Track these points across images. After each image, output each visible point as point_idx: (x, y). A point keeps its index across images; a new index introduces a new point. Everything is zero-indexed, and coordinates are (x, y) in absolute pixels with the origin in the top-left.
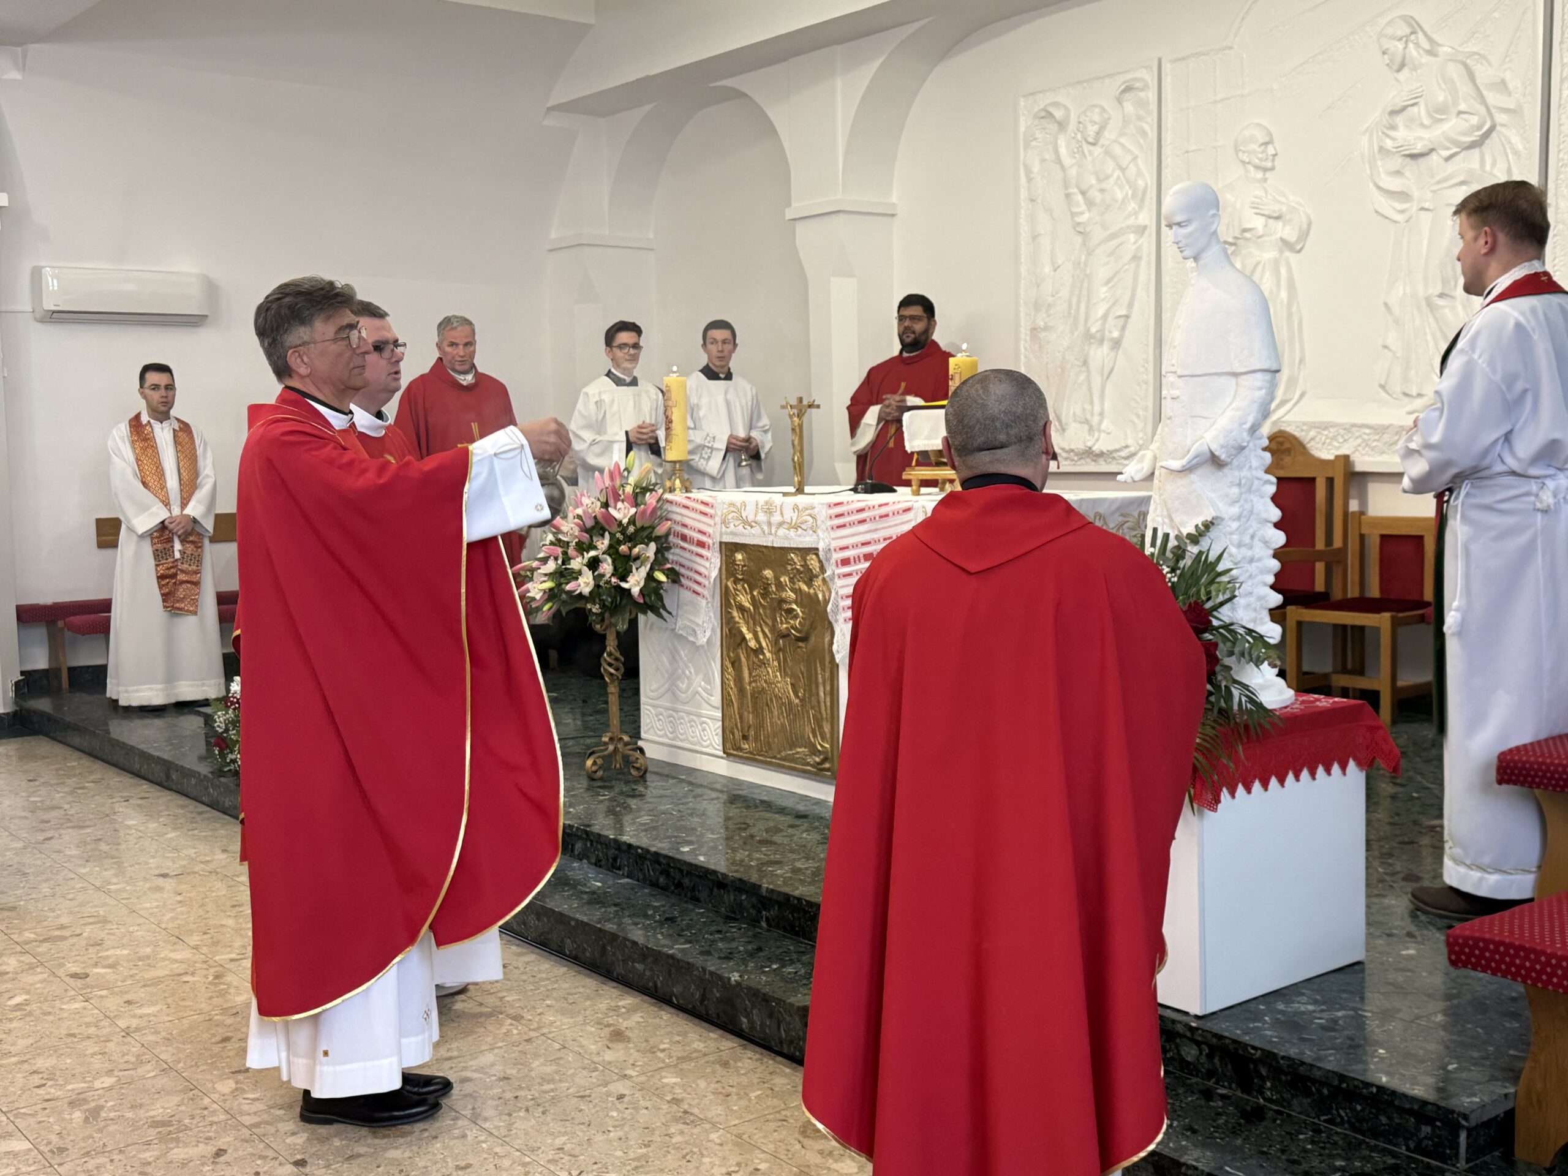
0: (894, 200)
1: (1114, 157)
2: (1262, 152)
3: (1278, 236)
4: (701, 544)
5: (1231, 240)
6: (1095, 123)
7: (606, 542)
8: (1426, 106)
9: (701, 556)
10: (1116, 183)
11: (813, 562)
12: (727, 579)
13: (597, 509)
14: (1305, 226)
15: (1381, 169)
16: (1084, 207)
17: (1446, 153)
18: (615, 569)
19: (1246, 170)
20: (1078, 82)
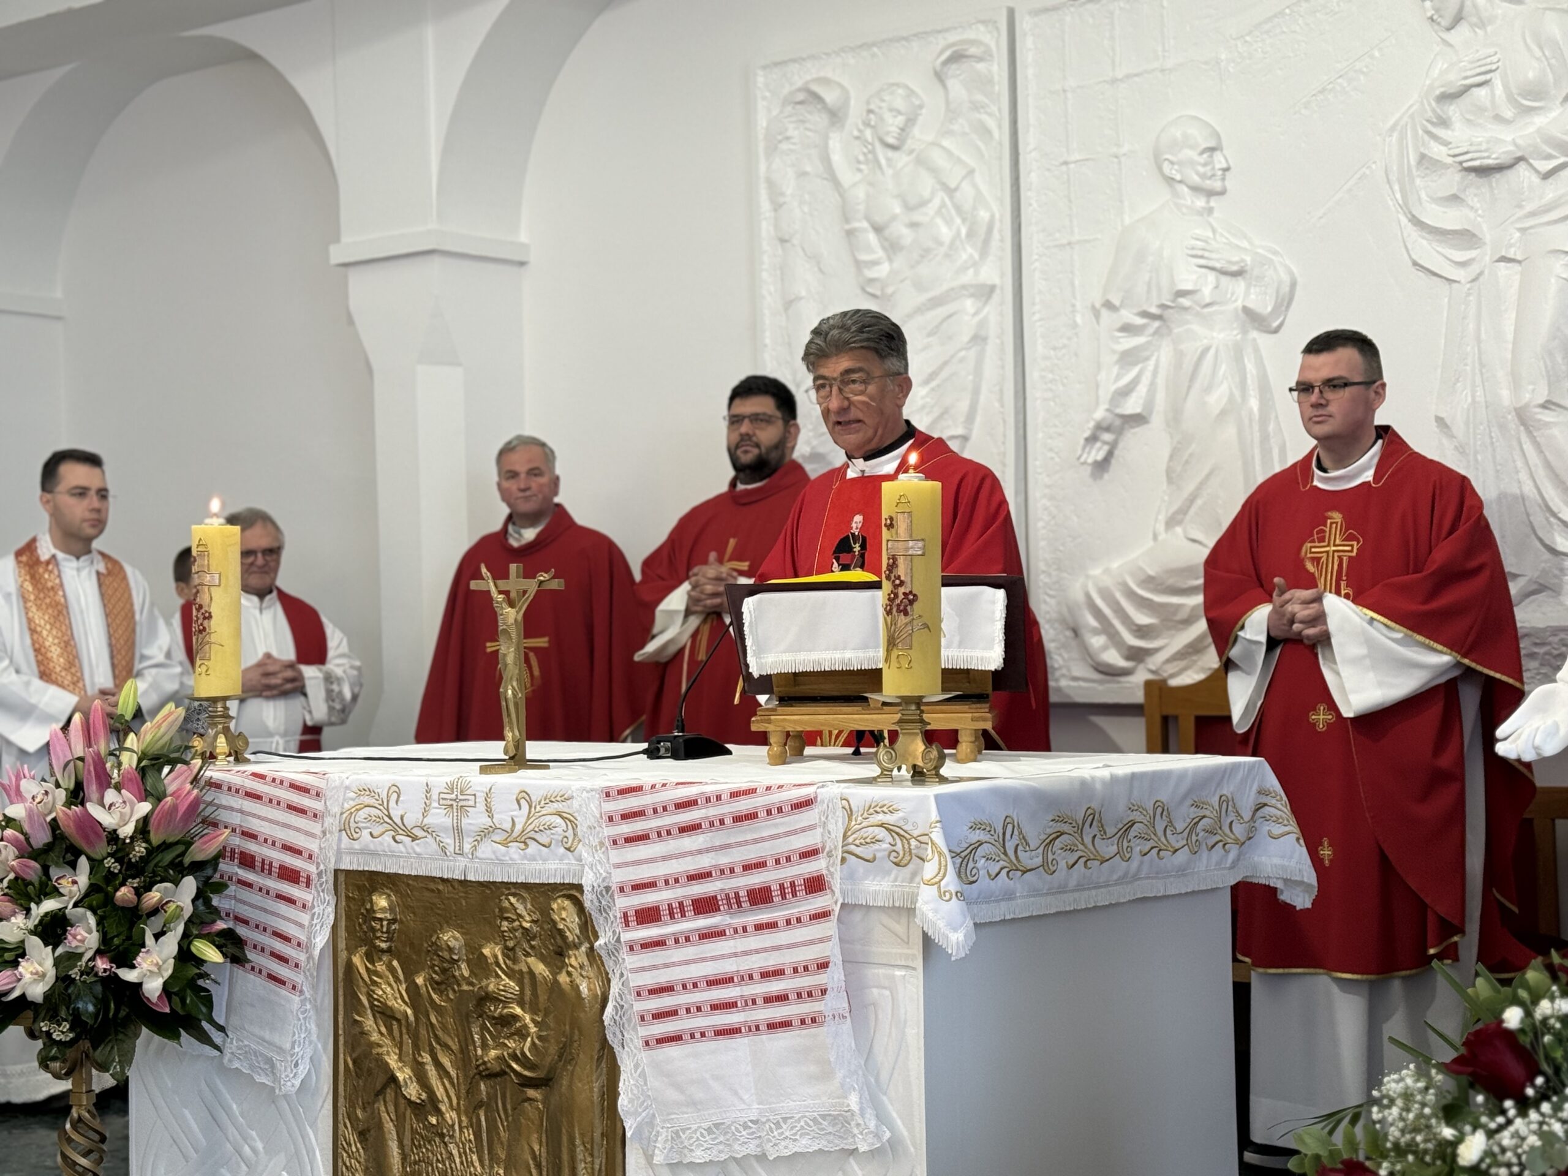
0: (523, 237)
1: (933, 170)
2: (1205, 165)
3: (1239, 304)
4: (290, 875)
5: (1154, 310)
6: (899, 113)
7: (83, 879)
8: (1506, 86)
9: (291, 901)
10: (939, 212)
11: (566, 915)
12: (351, 950)
13: (59, 806)
14: (1286, 289)
15: (1423, 195)
16: (880, 254)
17: (1546, 166)
18: (105, 939)
19: (1176, 194)
20: (861, 46)
